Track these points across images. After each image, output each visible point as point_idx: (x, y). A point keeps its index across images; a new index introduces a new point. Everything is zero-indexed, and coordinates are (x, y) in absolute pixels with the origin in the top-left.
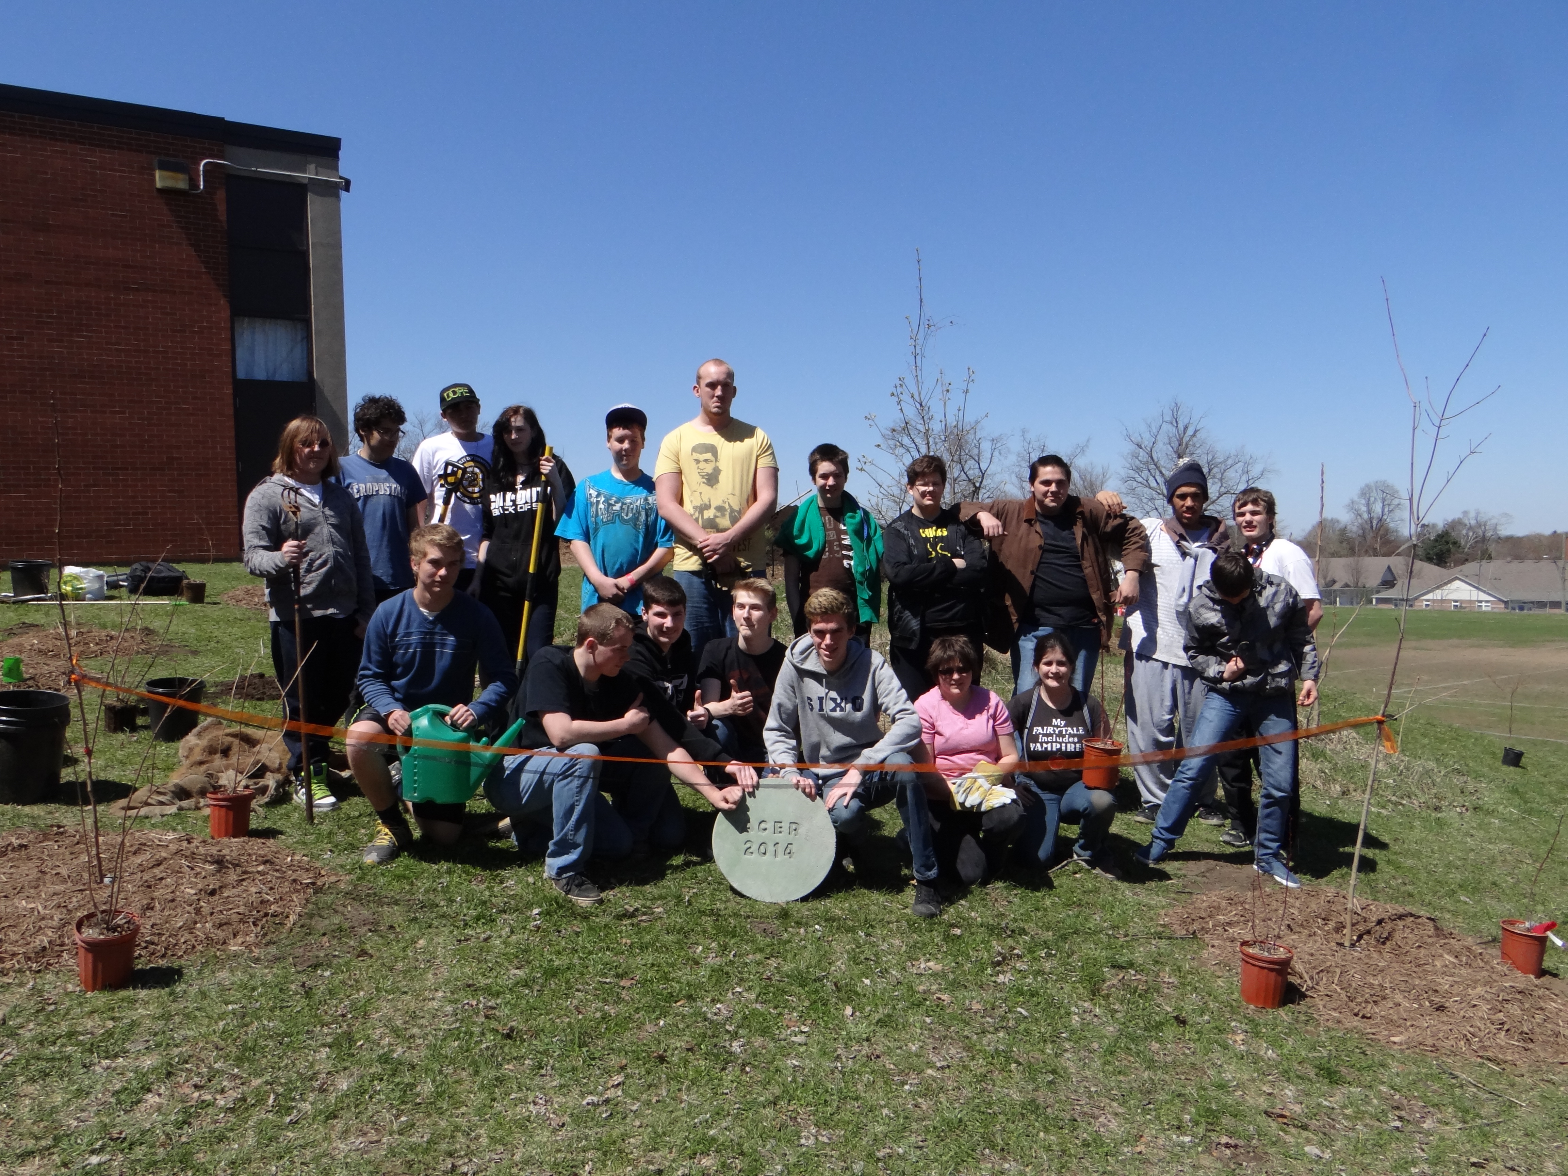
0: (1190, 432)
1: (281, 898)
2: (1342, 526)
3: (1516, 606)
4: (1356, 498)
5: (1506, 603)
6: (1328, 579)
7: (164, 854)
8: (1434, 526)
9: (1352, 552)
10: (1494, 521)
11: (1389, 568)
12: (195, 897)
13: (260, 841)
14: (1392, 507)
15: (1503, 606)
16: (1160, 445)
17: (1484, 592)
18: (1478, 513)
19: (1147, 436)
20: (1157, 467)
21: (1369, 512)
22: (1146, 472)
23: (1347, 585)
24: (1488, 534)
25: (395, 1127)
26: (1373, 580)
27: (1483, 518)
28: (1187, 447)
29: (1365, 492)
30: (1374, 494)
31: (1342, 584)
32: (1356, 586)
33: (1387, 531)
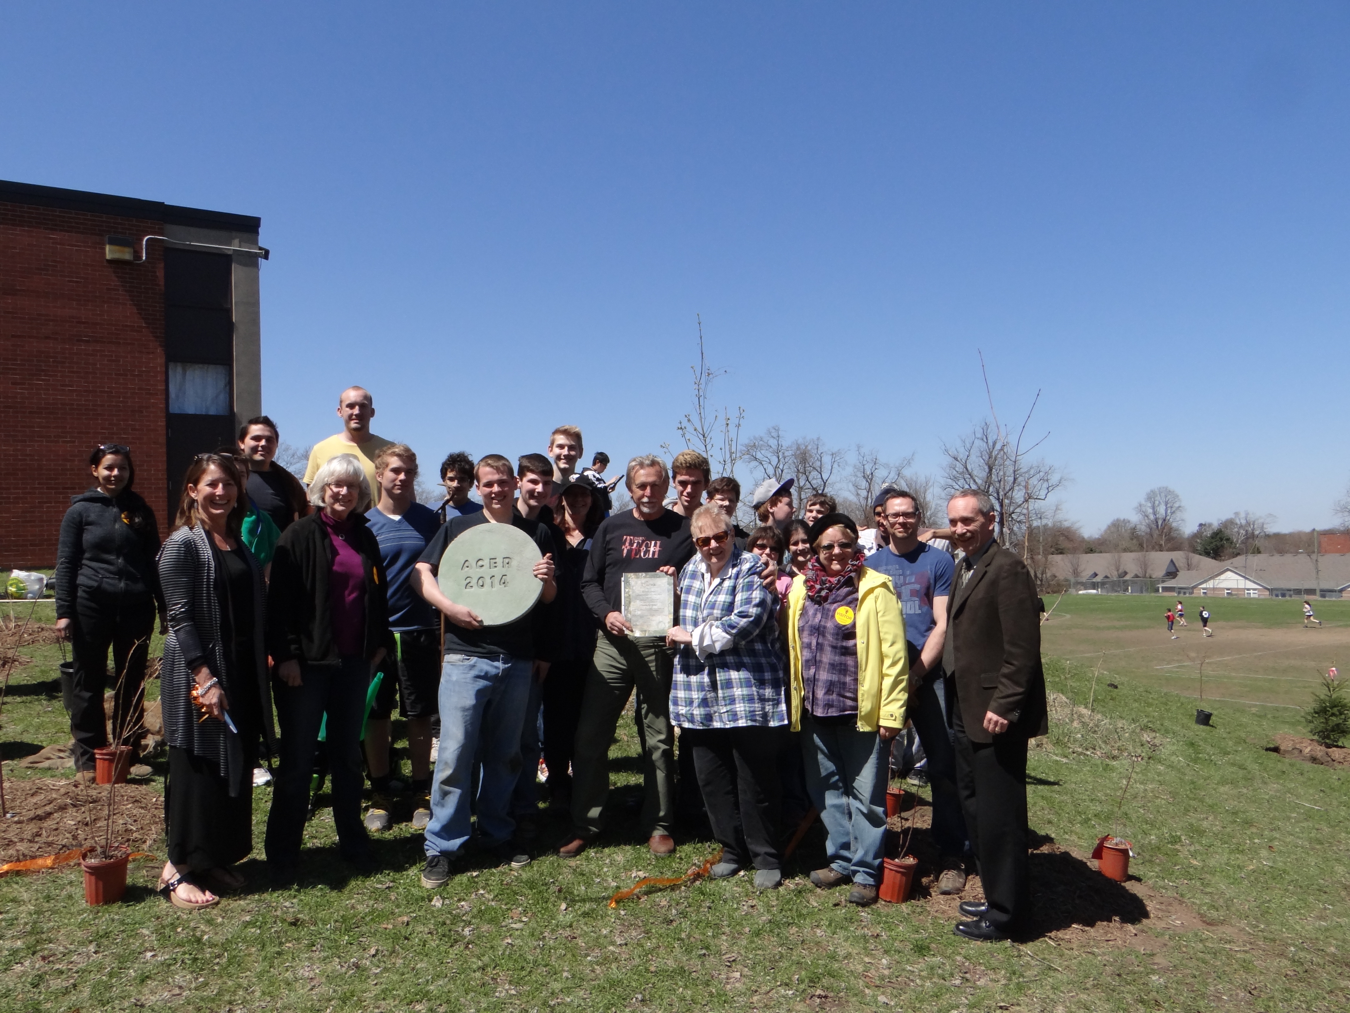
0: (998, 447)
1: (142, 828)
2: (1132, 525)
3: (1279, 593)
4: (1143, 502)
5: (1271, 591)
6: (1120, 571)
7: (54, 796)
8: (1210, 525)
9: (1141, 547)
10: (1261, 521)
11: (1172, 561)
12: (75, 827)
13: (133, 786)
14: (1174, 509)
15: (1268, 593)
16: (973, 458)
17: (1250, 581)
18: (1247, 514)
19: (962, 450)
20: (972, 477)
21: (1155, 513)
22: (962, 481)
23: (1137, 576)
24: (1257, 533)
25: (193, 986)
26: (1159, 572)
27: (1251, 518)
28: (995, 460)
29: (1151, 497)
30: (1158, 498)
31: (1133, 575)
32: (1145, 577)
33: (1171, 529)
